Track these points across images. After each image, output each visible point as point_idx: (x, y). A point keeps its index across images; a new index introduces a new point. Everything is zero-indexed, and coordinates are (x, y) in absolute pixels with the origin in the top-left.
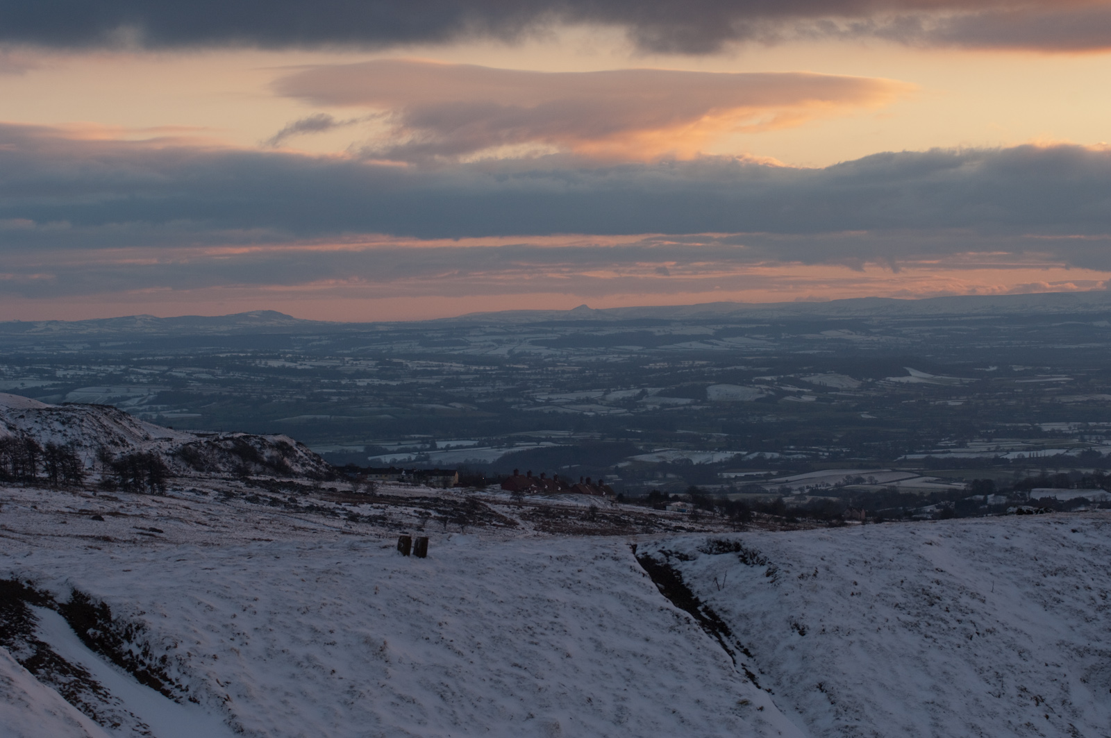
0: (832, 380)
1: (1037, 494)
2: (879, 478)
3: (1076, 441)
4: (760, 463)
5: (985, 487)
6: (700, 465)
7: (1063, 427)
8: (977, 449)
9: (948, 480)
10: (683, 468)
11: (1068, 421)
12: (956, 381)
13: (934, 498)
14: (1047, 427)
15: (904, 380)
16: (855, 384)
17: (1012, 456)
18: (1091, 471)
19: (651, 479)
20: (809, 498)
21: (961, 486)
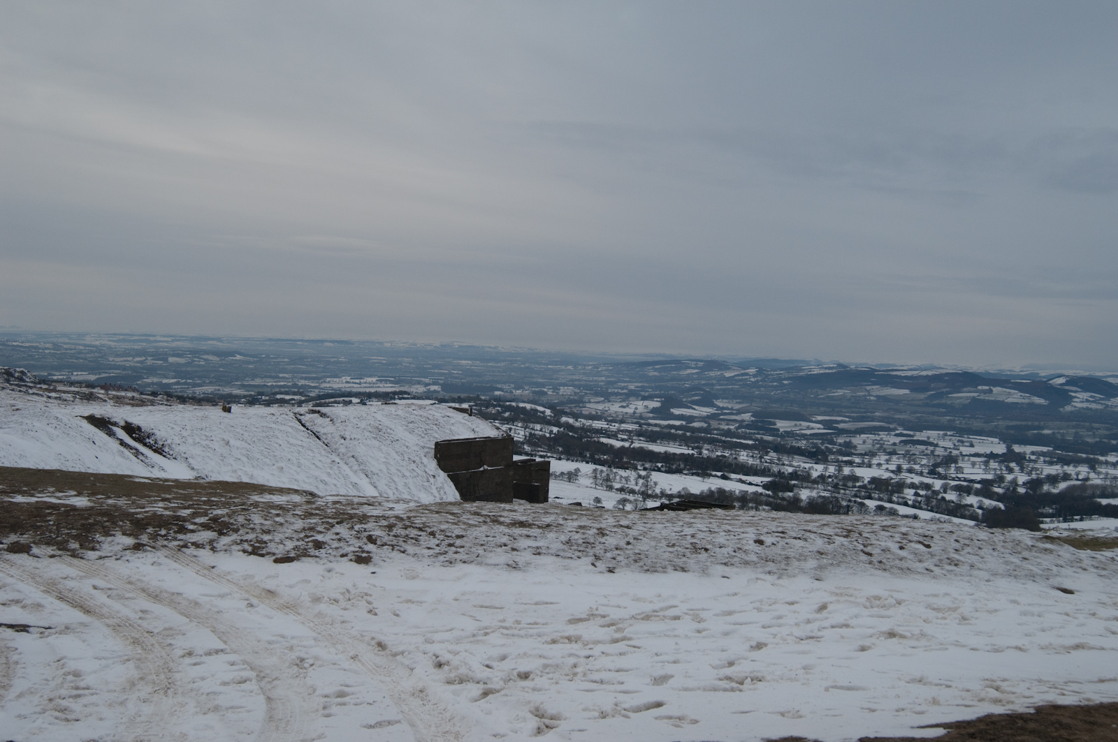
0: (210, 357)
1: (279, 397)
2: (225, 389)
3: (290, 380)
4: (185, 383)
5: (262, 394)
6: (165, 384)
7: (286, 375)
8: (258, 382)
9: (249, 391)
10: (160, 384)
11: (288, 373)
12: (251, 359)
13: (245, 397)
14: (281, 375)
15: (234, 358)
16: (218, 359)
17: (269, 384)
18: (296, 390)
19: (149, 387)
20: (202, 395)
21: (253, 393)
